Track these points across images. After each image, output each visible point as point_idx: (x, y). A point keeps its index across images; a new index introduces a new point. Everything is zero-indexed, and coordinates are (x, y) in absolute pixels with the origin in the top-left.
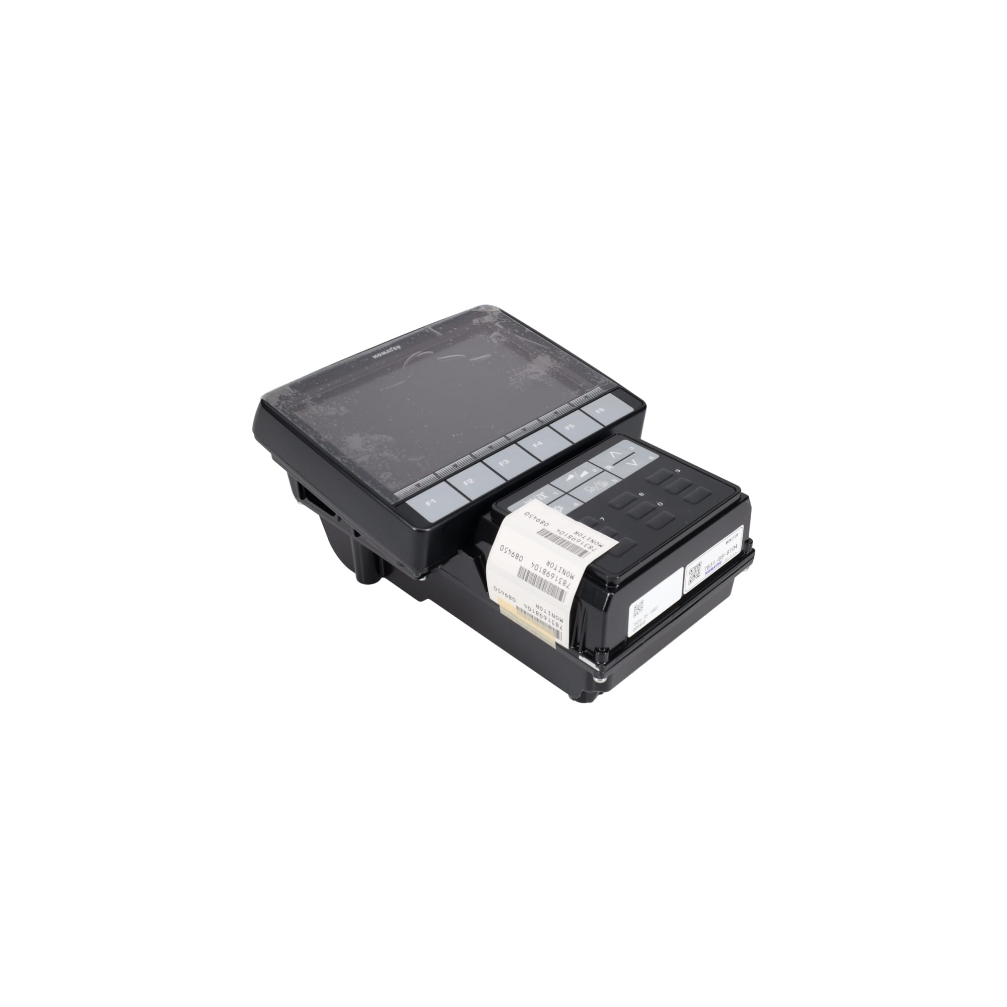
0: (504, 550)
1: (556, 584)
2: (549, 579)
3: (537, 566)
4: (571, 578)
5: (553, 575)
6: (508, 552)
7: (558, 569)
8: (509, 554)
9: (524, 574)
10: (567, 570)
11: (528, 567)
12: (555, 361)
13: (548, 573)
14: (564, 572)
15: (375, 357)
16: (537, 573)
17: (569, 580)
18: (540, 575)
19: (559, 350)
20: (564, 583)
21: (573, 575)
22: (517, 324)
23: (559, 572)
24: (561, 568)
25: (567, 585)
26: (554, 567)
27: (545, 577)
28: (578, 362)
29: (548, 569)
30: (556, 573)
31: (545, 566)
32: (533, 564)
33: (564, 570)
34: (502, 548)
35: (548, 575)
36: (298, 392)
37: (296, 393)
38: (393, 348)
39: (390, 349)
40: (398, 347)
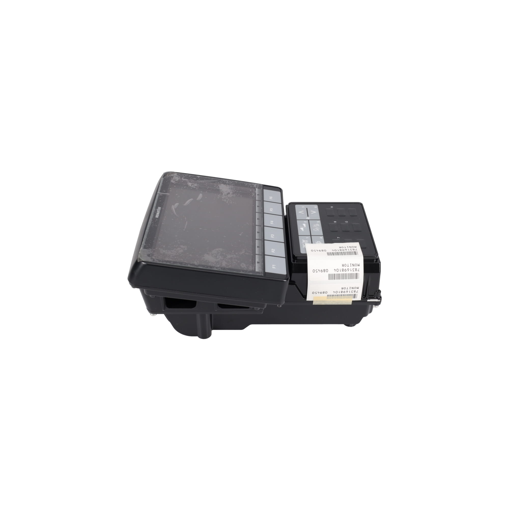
0: (315, 272)
1: (352, 272)
2: (347, 272)
3: (338, 270)
4: (358, 266)
5: (348, 269)
6: (318, 271)
7: (349, 265)
8: (319, 272)
9: (332, 277)
10: (354, 263)
11: (333, 272)
12: (228, 185)
13: (345, 270)
14: (353, 265)
15: (157, 216)
16: (339, 272)
17: (357, 267)
18: (342, 272)
19: (223, 180)
20: (356, 270)
21: (359, 264)
22: (191, 176)
23: (351, 266)
24: (351, 264)
25: (357, 270)
26: (347, 265)
27: (344, 272)
28: (236, 182)
29: (344, 268)
30: (350, 268)
31: (342, 268)
32: (335, 270)
33: (353, 264)
34: (314, 271)
35: (345, 271)
36: (152, 249)
37: (152, 250)
38: (158, 209)
39: (158, 210)
40: (159, 208)
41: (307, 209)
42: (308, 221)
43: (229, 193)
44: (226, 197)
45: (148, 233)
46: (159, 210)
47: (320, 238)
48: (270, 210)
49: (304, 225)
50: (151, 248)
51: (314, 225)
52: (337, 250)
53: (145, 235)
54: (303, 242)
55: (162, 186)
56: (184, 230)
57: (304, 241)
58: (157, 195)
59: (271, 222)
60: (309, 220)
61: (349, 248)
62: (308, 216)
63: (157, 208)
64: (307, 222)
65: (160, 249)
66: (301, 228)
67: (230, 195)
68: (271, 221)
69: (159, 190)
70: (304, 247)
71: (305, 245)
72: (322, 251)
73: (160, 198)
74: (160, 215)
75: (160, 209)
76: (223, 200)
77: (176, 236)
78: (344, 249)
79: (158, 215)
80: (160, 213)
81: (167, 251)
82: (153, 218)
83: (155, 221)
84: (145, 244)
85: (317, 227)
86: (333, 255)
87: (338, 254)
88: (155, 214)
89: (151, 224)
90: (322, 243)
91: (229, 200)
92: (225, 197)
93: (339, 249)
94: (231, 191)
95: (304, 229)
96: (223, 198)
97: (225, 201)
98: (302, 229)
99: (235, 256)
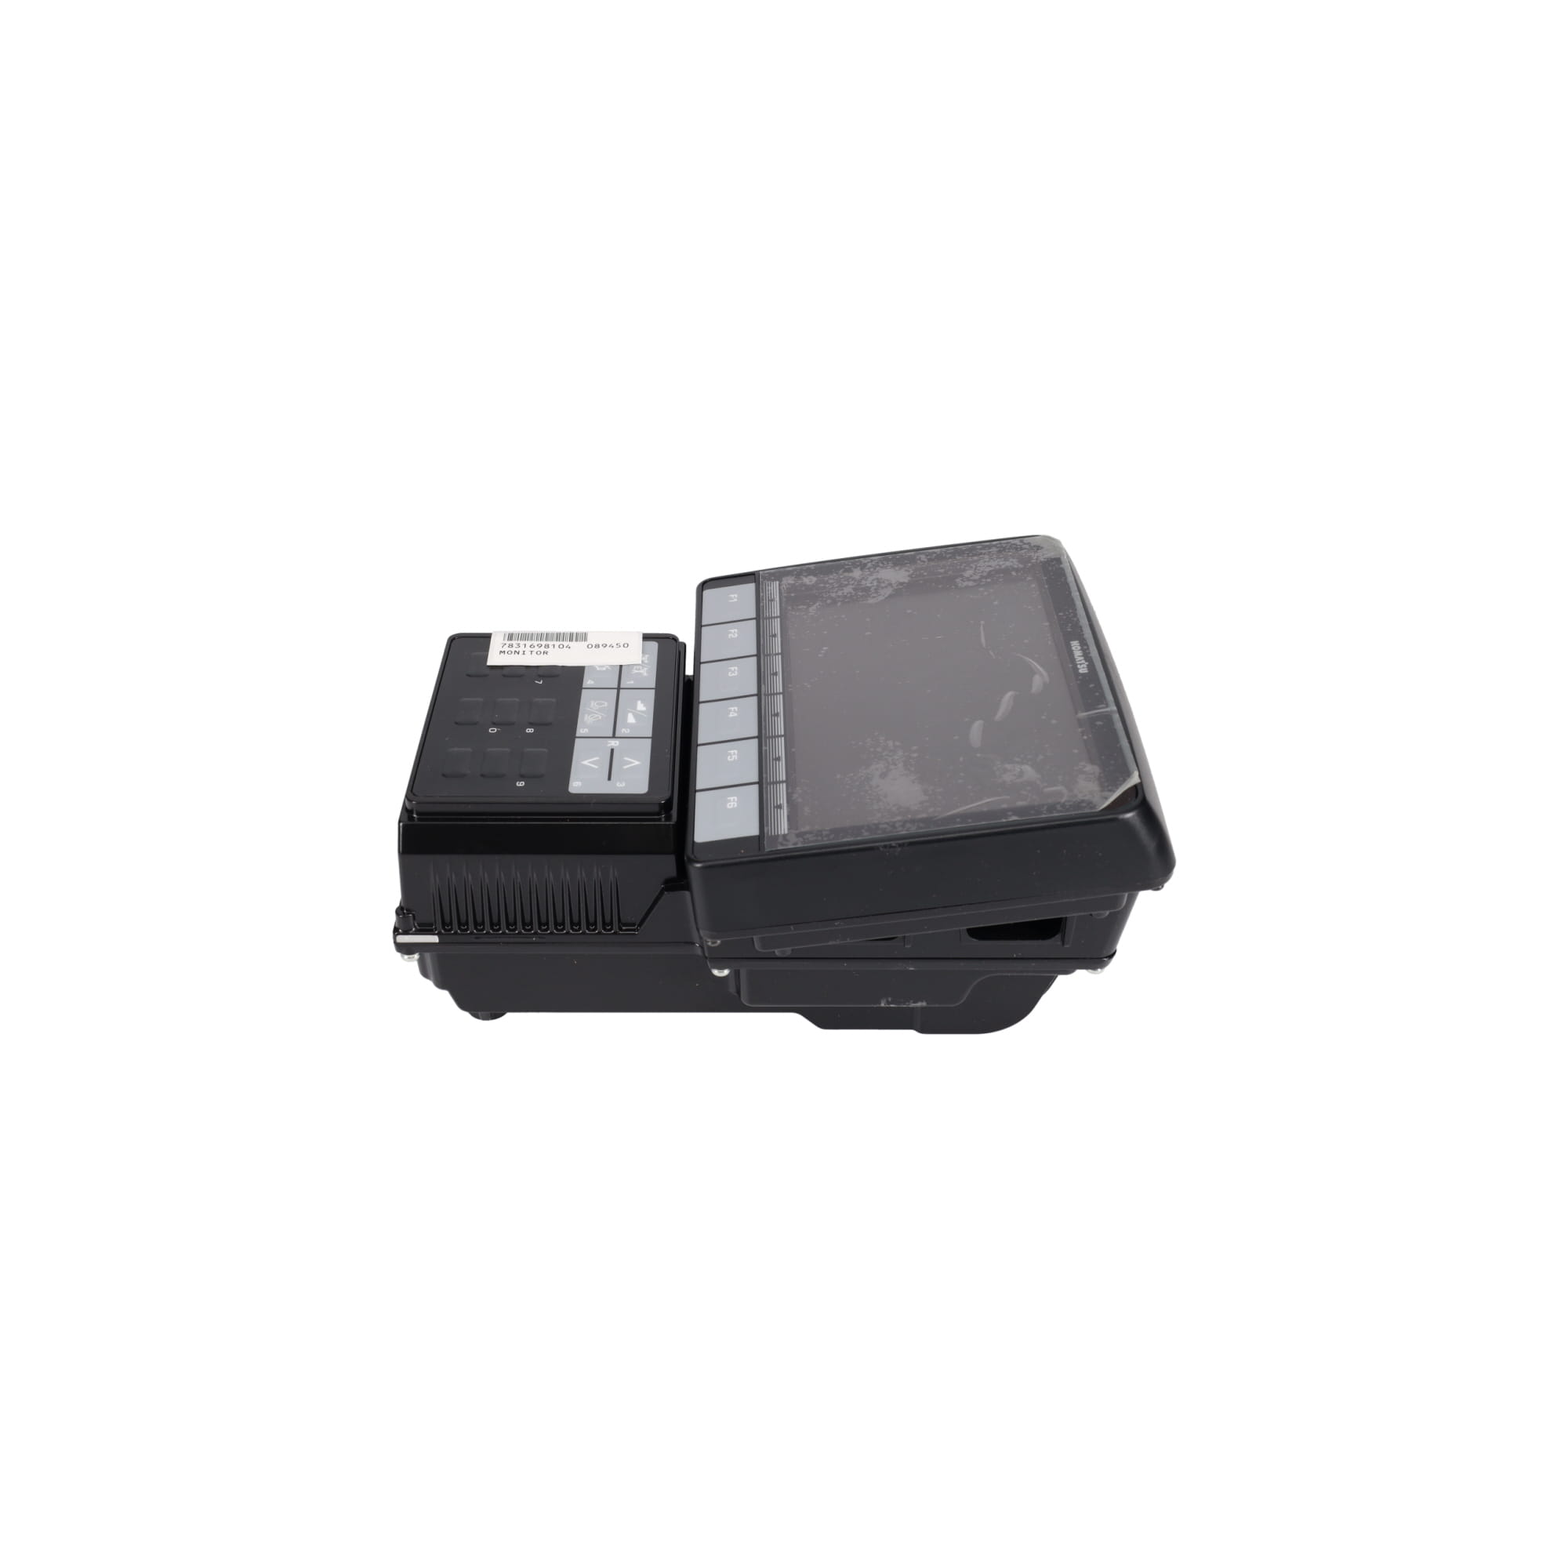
15: (1075, 645)
36: (1038, 561)
37: (1037, 559)
38: (1085, 666)
39: (1083, 661)
40: (1083, 669)
41: (609, 779)
42: (617, 735)
43: (883, 775)
44: (890, 759)
45: (1070, 593)
46: (1081, 664)
47: (592, 682)
48: (736, 752)
49: (631, 719)
50: (1041, 562)
51: (600, 718)
52: (556, 646)
53: (1082, 605)
54: (646, 669)
55: (1117, 739)
56: (982, 622)
57: (644, 672)
58: (1110, 697)
59: (737, 712)
60: (614, 736)
61: (521, 649)
62: (612, 750)
63: (1091, 666)
64: (622, 731)
65: (1021, 566)
66: (644, 709)
67: (877, 769)
68: (736, 715)
69: (1116, 716)
70: (647, 656)
71: (642, 662)
72: (597, 646)
73: (1097, 694)
74: (1071, 653)
75: (1079, 666)
76: (897, 744)
77: (996, 603)
78: (536, 649)
79: (1073, 648)
80: (1073, 655)
81: (1003, 567)
82: (1082, 631)
83: (1070, 625)
84: (1062, 566)
85: (592, 714)
86: (571, 635)
87: (559, 637)
88: (1084, 644)
89: (1075, 615)
90: (592, 668)
91: (879, 750)
92: (896, 757)
93: (551, 650)
94: (878, 786)
95: (635, 707)
96: (900, 753)
97: (890, 743)
98: (641, 707)
99: (833, 595)
